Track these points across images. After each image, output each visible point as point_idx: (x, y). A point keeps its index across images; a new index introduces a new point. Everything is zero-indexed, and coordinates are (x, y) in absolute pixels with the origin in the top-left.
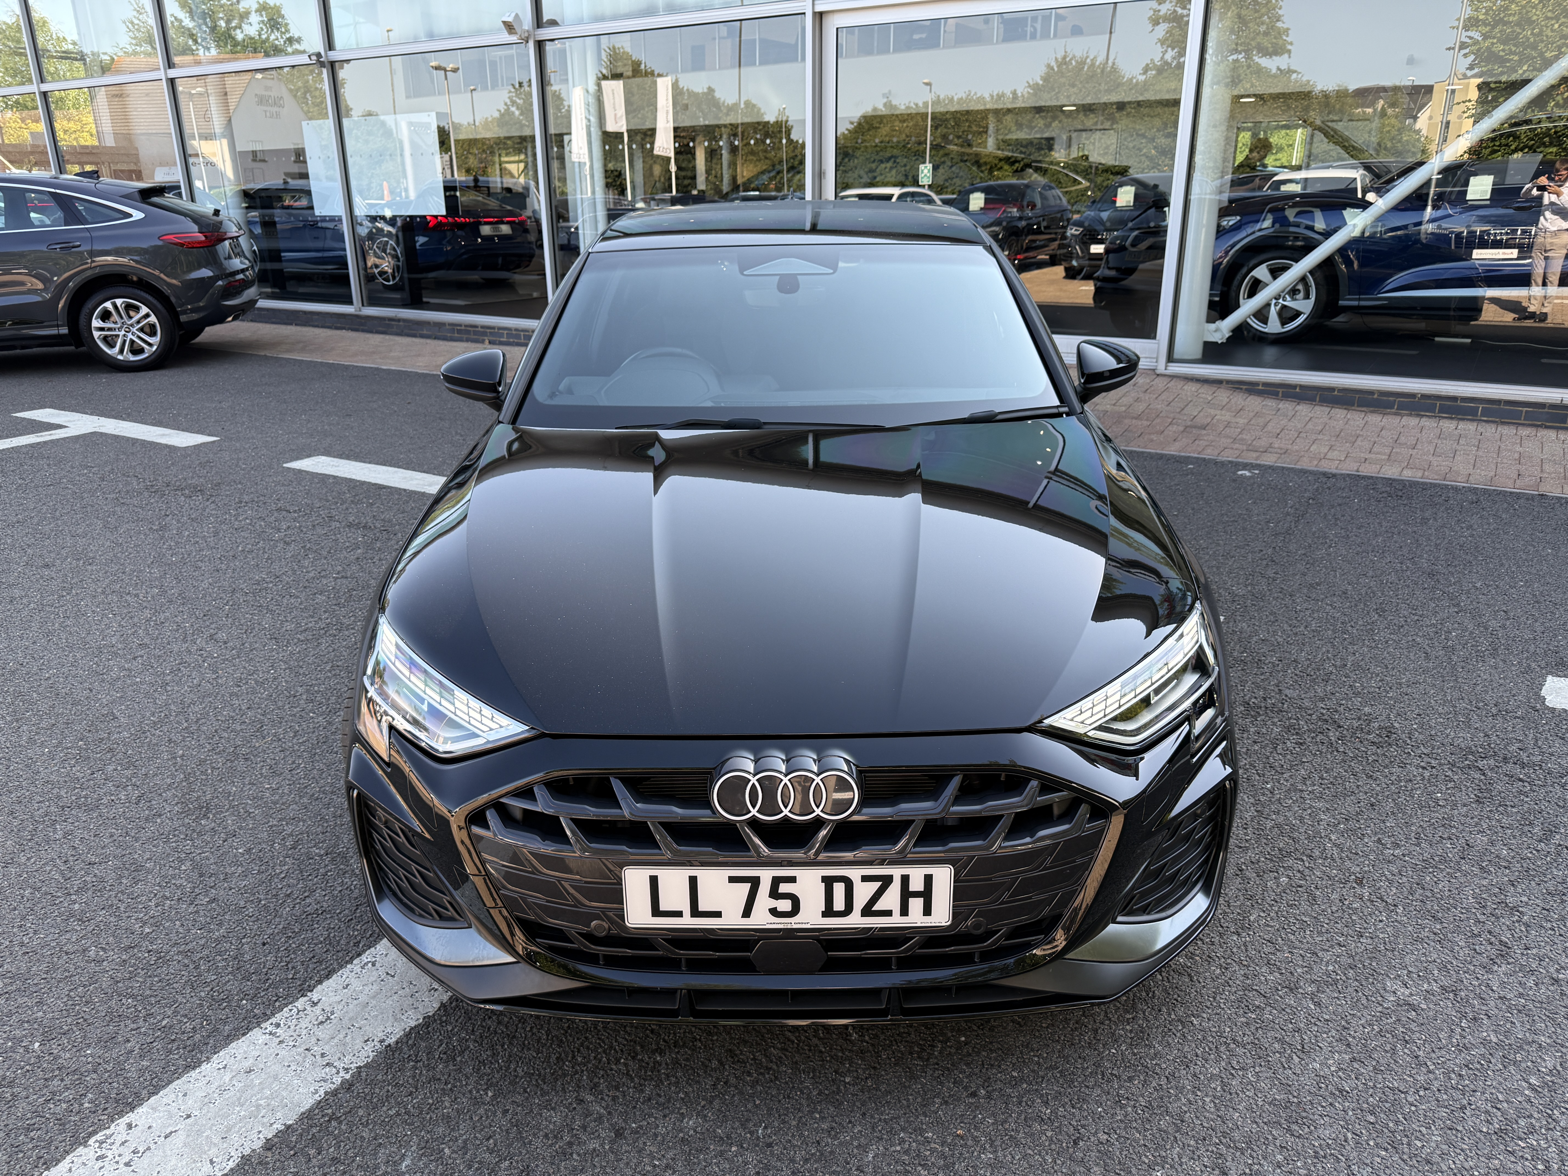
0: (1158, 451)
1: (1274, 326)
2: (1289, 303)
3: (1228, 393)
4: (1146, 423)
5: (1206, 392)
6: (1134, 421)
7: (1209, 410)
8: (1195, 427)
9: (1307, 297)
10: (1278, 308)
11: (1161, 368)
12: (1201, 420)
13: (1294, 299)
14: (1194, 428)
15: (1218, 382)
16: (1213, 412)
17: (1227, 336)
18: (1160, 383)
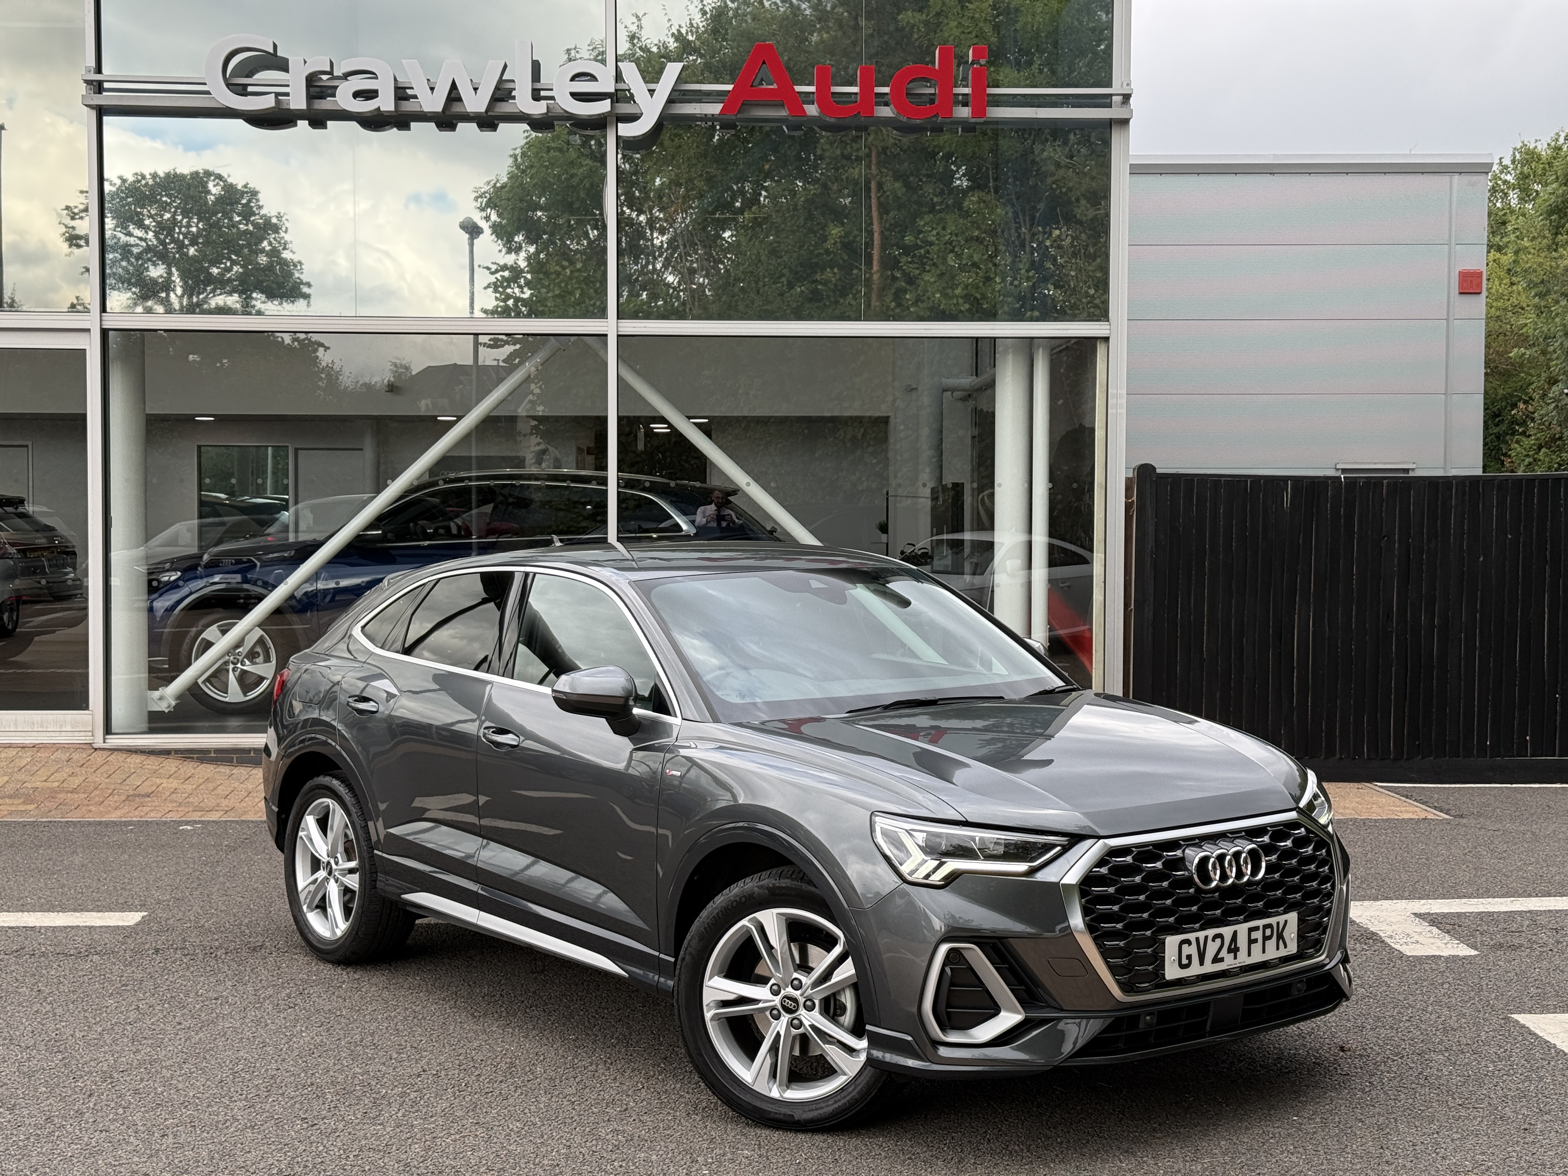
0: (97, 819)
1: (234, 694)
2: (249, 667)
3: (177, 762)
4: (83, 796)
5: (152, 762)
6: (69, 795)
7: (154, 780)
8: (139, 795)
9: (267, 660)
10: (237, 673)
11: (99, 742)
12: (145, 789)
13: (253, 663)
14: (135, 797)
15: (166, 753)
16: (158, 781)
17: (173, 703)
18: (99, 757)
